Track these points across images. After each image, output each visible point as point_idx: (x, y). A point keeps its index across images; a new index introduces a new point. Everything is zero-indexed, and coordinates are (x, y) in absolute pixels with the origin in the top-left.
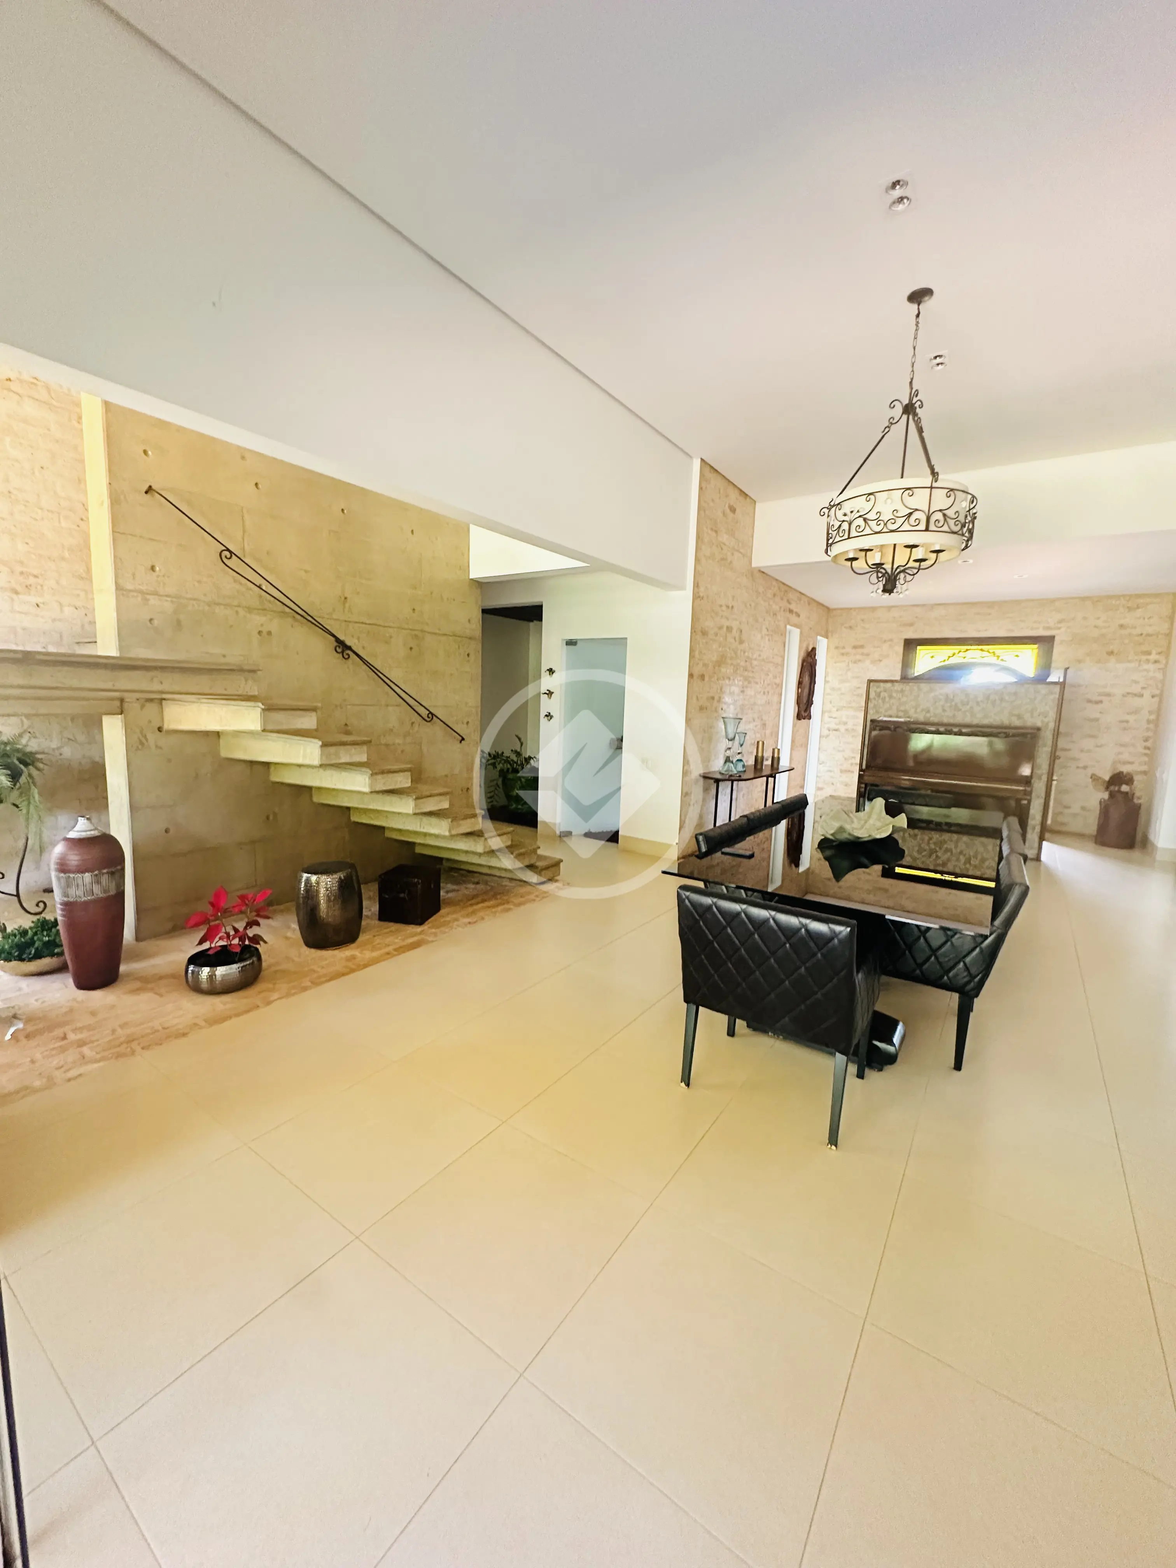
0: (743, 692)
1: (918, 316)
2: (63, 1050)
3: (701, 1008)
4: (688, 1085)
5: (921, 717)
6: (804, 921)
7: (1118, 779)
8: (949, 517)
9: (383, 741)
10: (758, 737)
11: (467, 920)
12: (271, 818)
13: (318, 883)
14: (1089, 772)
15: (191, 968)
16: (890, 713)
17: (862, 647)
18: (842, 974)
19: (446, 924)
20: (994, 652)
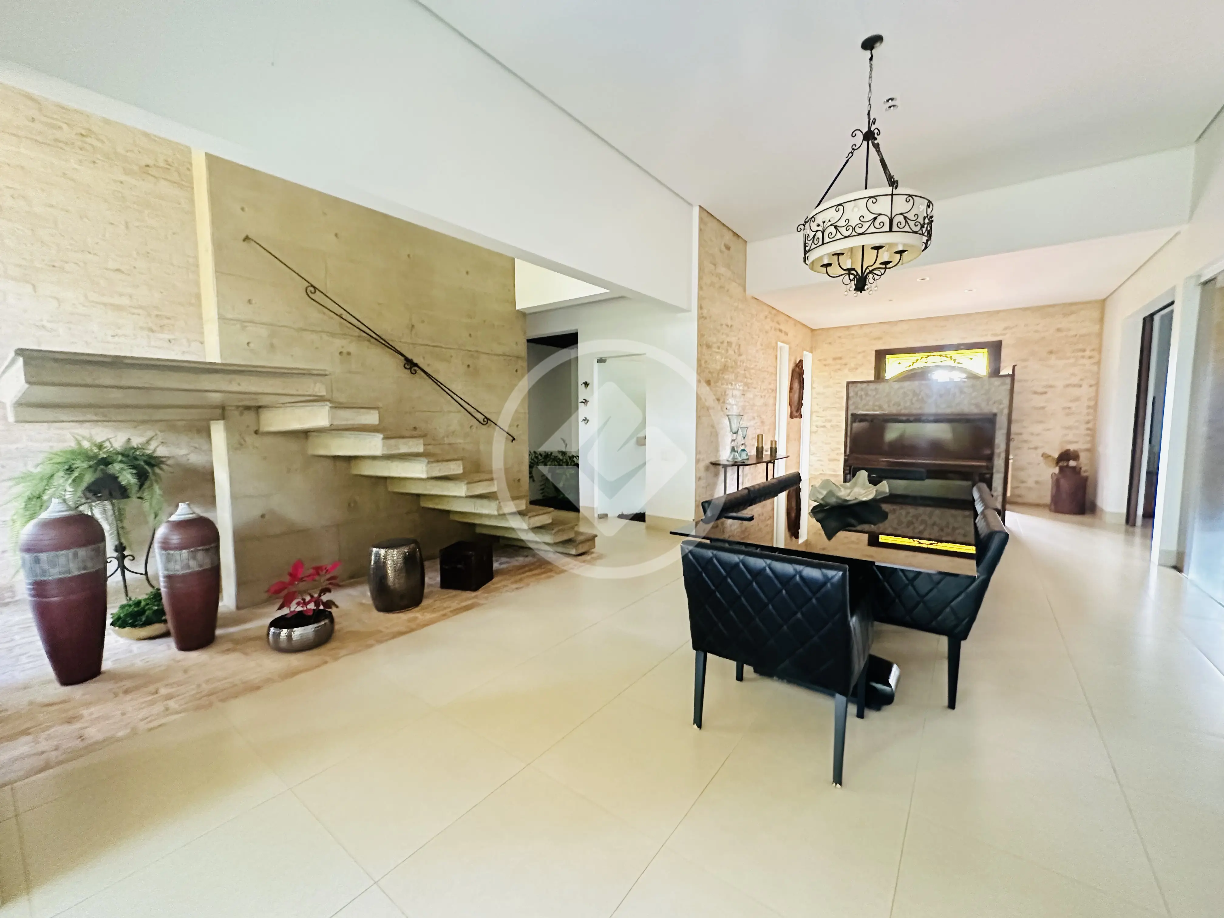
0: (743, 395)
1: (871, 59)
2: (152, 703)
3: (709, 655)
4: (700, 726)
5: (894, 410)
6: (799, 568)
7: (1066, 456)
8: (909, 220)
9: (446, 441)
10: (759, 432)
11: (514, 586)
12: (352, 505)
13: (385, 557)
14: (1040, 452)
15: (272, 630)
16: (867, 407)
17: (840, 358)
18: (837, 617)
19: (497, 589)
20: (951, 357)
